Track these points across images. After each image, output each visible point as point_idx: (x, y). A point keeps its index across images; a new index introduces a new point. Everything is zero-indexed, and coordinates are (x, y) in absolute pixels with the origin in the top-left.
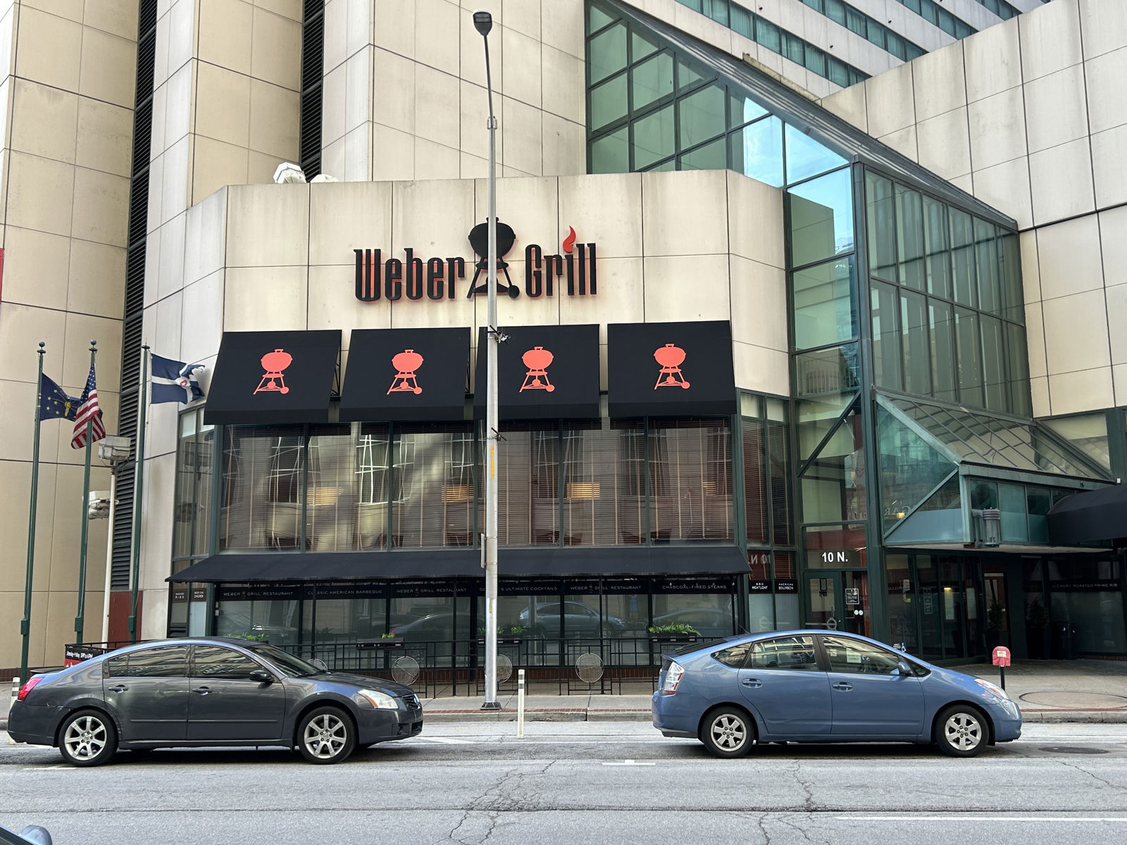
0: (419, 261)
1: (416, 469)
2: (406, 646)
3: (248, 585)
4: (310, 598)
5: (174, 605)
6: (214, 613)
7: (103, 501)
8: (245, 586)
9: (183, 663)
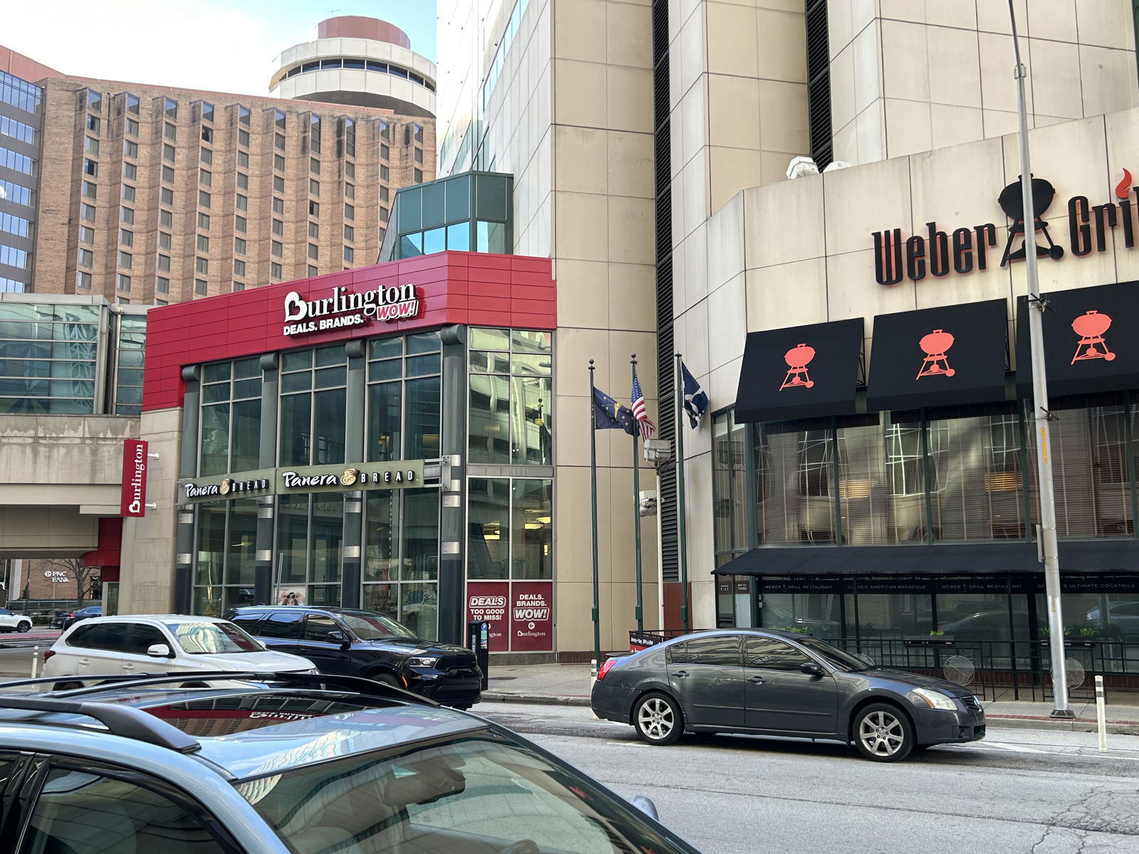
0: (943, 235)
1: (952, 457)
2: (958, 645)
3: (789, 579)
4: (850, 592)
5: (720, 596)
6: (758, 605)
7: (651, 500)
8: (785, 579)
9: (737, 652)
